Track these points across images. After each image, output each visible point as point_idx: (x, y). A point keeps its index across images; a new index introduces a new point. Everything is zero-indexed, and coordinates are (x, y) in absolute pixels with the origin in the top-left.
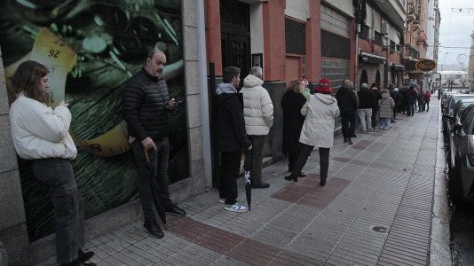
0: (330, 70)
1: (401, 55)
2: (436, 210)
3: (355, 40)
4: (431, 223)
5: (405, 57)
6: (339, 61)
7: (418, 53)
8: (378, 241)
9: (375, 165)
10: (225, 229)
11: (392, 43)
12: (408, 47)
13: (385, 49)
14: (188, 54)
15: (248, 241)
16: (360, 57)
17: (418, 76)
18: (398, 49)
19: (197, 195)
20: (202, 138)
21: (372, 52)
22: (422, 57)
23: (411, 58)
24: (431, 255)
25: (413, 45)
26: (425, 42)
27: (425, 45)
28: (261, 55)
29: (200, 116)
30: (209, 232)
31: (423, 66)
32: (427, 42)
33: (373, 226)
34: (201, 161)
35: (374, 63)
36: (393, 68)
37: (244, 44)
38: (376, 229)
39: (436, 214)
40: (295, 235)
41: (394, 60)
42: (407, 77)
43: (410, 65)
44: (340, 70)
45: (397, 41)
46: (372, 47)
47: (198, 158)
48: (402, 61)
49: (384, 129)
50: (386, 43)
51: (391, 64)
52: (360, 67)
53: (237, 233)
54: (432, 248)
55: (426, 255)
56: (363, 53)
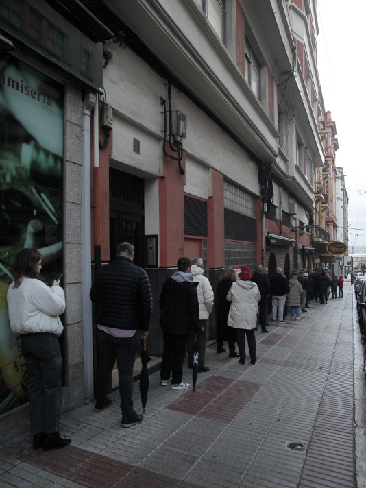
0: (235, 254)
1: (311, 236)
2: (358, 417)
3: (261, 220)
4: (354, 435)
5: (315, 239)
6: (244, 243)
7: (328, 234)
8: (296, 462)
9: (287, 364)
10: (108, 455)
11: (302, 223)
12: (318, 227)
13: (294, 230)
14: (69, 235)
15: (137, 470)
16: (268, 239)
17: (329, 260)
18: (308, 230)
19: (74, 408)
20: (82, 336)
21: (281, 233)
22: (332, 238)
23: (321, 240)
24: (358, 479)
25: (323, 226)
26: (334, 223)
27: (335, 226)
28: (156, 236)
29: (81, 309)
30: (87, 460)
31: (333, 249)
32: (337, 223)
33: (288, 442)
34: (81, 365)
35: (283, 245)
36: (303, 250)
37: (137, 224)
38: (292, 446)
39: (359, 423)
40: (195, 458)
41: (304, 242)
42: (318, 260)
43: (320, 248)
44: (245, 254)
45: (306, 222)
46: (281, 229)
47: (77, 360)
48: (313, 243)
49: (295, 320)
50: (295, 224)
51: (300, 246)
52: (267, 250)
53: (123, 460)
54: (358, 469)
55: (351, 479)
56: (271, 235)
